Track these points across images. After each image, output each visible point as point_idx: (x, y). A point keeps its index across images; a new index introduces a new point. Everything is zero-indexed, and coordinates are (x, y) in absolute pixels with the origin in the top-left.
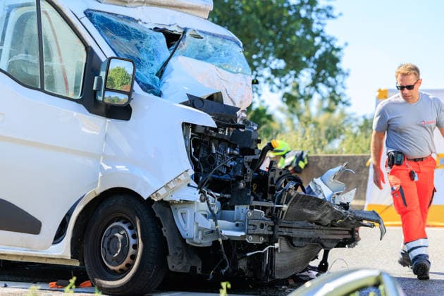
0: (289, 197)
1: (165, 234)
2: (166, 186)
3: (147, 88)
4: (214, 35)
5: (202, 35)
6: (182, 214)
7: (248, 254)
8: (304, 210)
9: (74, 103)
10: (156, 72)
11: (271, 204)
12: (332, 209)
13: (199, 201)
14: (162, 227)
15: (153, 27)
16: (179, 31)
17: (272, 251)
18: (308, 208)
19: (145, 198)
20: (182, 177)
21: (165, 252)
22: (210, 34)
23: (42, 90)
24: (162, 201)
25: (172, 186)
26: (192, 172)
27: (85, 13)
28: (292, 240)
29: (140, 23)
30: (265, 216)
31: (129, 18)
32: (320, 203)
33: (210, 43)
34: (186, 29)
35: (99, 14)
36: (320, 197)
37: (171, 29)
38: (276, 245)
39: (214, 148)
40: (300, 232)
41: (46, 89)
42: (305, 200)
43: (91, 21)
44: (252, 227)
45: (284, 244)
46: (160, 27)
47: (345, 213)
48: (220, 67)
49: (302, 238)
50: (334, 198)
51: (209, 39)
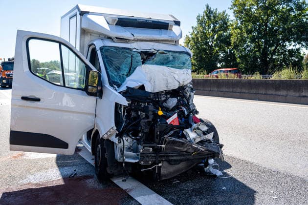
0: (166, 141)
1: (106, 156)
2: (106, 133)
4: (174, 52)
5: (165, 52)
6: (116, 147)
7: (142, 170)
8: (175, 147)
9: (81, 91)
10: (126, 73)
11: (155, 145)
13: (117, 143)
14: (106, 153)
15: (139, 51)
16: (155, 52)
18: (177, 146)
20: (111, 130)
23: (64, 86)
24: (108, 140)
25: (109, 133)
26: (115, 128)
27: (100, 48)
28: (169, 162)
29: (135, 50)
30: (153, 150)
31: (125, 48)
32: (183, 144)
33: (172, 55)
34: (158, 50)
35: (107, 48)
36: (188, 139)
37: (151, 51)
38: (160, 165)
39: (139, 112)
40: (175, 158)
41: (66, 85)
42: (174, 143)
43: (101, 52)
44: (142, 158)
45: (166, 164)
46: (144, 51)
47: (201, 147)
48: (171, 67)
49: (175, 161)
50: (195, 140)
51: (171, 53)
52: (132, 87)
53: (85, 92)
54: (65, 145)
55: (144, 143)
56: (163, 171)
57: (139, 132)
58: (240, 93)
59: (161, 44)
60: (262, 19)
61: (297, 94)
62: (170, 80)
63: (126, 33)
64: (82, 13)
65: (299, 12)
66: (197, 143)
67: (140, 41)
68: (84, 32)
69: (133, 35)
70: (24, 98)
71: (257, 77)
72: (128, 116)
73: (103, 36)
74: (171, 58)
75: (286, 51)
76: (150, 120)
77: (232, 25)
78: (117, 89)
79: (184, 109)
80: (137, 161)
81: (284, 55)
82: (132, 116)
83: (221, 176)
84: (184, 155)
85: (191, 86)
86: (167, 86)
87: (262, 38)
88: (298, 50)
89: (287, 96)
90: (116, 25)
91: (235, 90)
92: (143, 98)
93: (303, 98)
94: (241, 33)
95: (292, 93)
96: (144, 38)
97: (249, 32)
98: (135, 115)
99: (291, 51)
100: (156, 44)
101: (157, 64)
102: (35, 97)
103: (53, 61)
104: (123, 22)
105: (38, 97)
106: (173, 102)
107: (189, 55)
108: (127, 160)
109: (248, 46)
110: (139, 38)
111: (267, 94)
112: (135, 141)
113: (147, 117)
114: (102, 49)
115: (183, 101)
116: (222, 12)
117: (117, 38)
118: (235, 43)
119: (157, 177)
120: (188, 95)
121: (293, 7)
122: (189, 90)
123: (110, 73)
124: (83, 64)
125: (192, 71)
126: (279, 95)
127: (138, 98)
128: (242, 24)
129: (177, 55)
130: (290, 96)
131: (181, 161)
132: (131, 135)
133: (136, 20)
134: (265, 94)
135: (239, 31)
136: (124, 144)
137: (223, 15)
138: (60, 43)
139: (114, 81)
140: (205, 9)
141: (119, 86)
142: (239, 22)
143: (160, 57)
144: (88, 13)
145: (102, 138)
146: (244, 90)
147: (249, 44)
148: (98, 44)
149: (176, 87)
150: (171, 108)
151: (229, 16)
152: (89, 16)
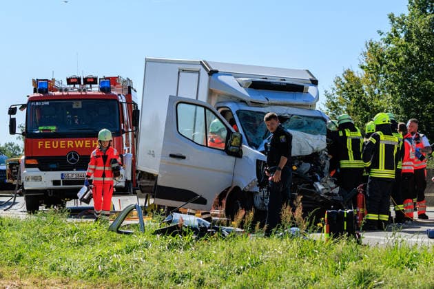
4: (309, 117)
5: (300, 117)
13: (258, 192)
16: (289, 116)
19: (242, 190)
20: (254, 182)
22: (307, 117)
23: (207, 146)
24: (248, 192)
25: (250, 185)
26: (257, 180)
27: (236, 112)
33: (306, 121)
34: (292, 115)
36: (317, 190)
37: (285, 115)
43: (238, 116)
47: (328, 197)
48: (305, 132)
51: (305, 118)
53: (225, 153)
59: (295, 109)
62: (303, 145)
63: (260, 97)
67: (273, 106)
69: (267, 99)
70: (171, 156)
73: (236, 99)
74: (305, 123)
86: (301, 152)
90: (250, 87)
96: (278, 103)
100: (290, 108)
101: (291, 128)
102: (181, 154)
104: (257, 86)
105: (183, 155)
106: (306, 167)
107: (325, 120)
110: (273, 102)
115: (317, 168)
117: (251, 102)
120: (322, 162)
122: (324, 157)
123: (248, 136)
129: (312, 120)
133: (270, 83)
138: (205, 108)
143: (293, 122)
144: (217, 72)
148: (234, 108)
149: (310, 153)
152: (221, 78)
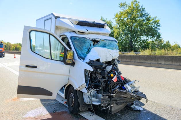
0: (116, 92)
1: (79, 101)
2: (79, 87)
3: (80, 58)
4: (109, 40)
5: (105, 40)
6: (85, 95)
7: (102, 109)
8: (121, 95)
9: (61, 62)
10: (86, 52)
11: (110, 94)
12: (130, 94)
13: (87, 93)
14: (78, 99)
15: (91, 39)
16: (99, 40)
17: (111, 107)
18: (122, 95)
19: (75, 89)
20: (83, 85)
21: (79, 106)
22: (108, 40)
23: (51, 59)
24: (79, 91)
25: (81, 87)
27: (70, 37)
28: (117, 104)
29: (88, 39)
30: (108, 97)
31: (84, 38)
32: (126, 93)
33: (108, 42)
34: (101, 39)
35: (74, 37)
36: (127, 90)
37: (97, 39)
38: (112, 105)
39: (97, 74)
40: (120, 101)
41: (52, 59)
42: (121, 93)
43: (71, 39)
44: (102, 102)
45: (115, 105)
46: (93, 39)
47: (135, 95)
48: (109, 48)
49: (120, 103)
50: (131, 90)
51: (107, 41)
52: (93, 60)
53: (63, 62)
54: (50, 94)
55: (104, 93)
56: (113, 109)
57: (100, 86)
58: (126, 61)
59: (102, 36)
60: (130, 24)
61: (157, 63)
62: (108, 56)
63: (83, 29)
64: (56, 18)
65: (148, 21)
66: (132, 93)
67: (91, 34)
68: (57, 28)
69: (87, 30)
70: (27, 66)
71: (132, 53)
72: (91, 77)
73: (70, 31)
74: (108, 44)
75: (141, 40)
76: (106, 79)
77: (115, 27)
78: (83, 61)
79: (115, 72)
80: (99, 104)
81: (140, 42)
82: (93, 77)
83: (142, 110)
84: (125, 100)
85: (118, 59)
86: (107, 59)
87: (129, 34)
88: (147, 40)
89: (151, 63)
90: (77, 24)
91: (123, 60)
92: (100, 66)
93: (159, 65)
94: (119, 31)
95: (153, 62)
96: (93, 32)
97: (123, 31)
98: (95, 76)
99: (143, 41)
100: (100, 36)
101: (100, 46)
102: (34, 65)
103: (18, 43)
104: (81, 23)
106: (109, 68)
107: (116, 42)
108: (94, 103)
109: (123, 37)
110: (91, 32)
111: (140, 62)
112: (96, 92)
113: (104, 78)
114: (71, 38)
115: (114, 67)
116: (109, 20)
117: (79, 32)
118: (116, 36)
119: (109, 113)
120: (116, 64)
121: (144, 19)
122: (117, 61)
123: (78, 52)
124: (62, 46)
125: (119, 51)
126: (147, 63)
127: (97, 66)
128: (120, 26)
129: (111, 42)
130: (153, 63)
131: (123, 103)
132: (93, 88)
133: (88, 22)
134: (139, 62)
135: (118, 30)
136: (91, 94)
137: (109, 22)
139: (81, 57)
140: (101, 18)
141: (84, 59)
142: (118, 26)
143: (102, 43)
144: (60, 17)
145: (76, 90)
146: (127, 60)
147: (123, 36)
148: (69, 35)
149: (111, 60)
150: (109, 71)
151: (113, 22)
152: (61, 19)
